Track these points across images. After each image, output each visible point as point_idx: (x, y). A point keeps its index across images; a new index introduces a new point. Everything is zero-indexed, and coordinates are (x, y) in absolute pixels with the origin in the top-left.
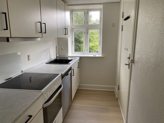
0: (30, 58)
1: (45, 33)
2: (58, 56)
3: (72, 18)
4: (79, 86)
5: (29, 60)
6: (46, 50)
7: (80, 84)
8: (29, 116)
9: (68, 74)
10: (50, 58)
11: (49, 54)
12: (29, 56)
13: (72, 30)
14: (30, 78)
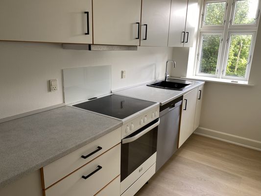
0: (124, 75)
1: (146, 39)
2: (168, 76)
3: (203, 15)
4: (197, 130)
5: (122, 78)
6: (151, 66)
7: (199, 126)
8: (99, 147)
9: (174, 106)
10: (155, 78)
11: (154, 71)
12: (122, 72)
13: (200, 34)
14: (121, 103)
